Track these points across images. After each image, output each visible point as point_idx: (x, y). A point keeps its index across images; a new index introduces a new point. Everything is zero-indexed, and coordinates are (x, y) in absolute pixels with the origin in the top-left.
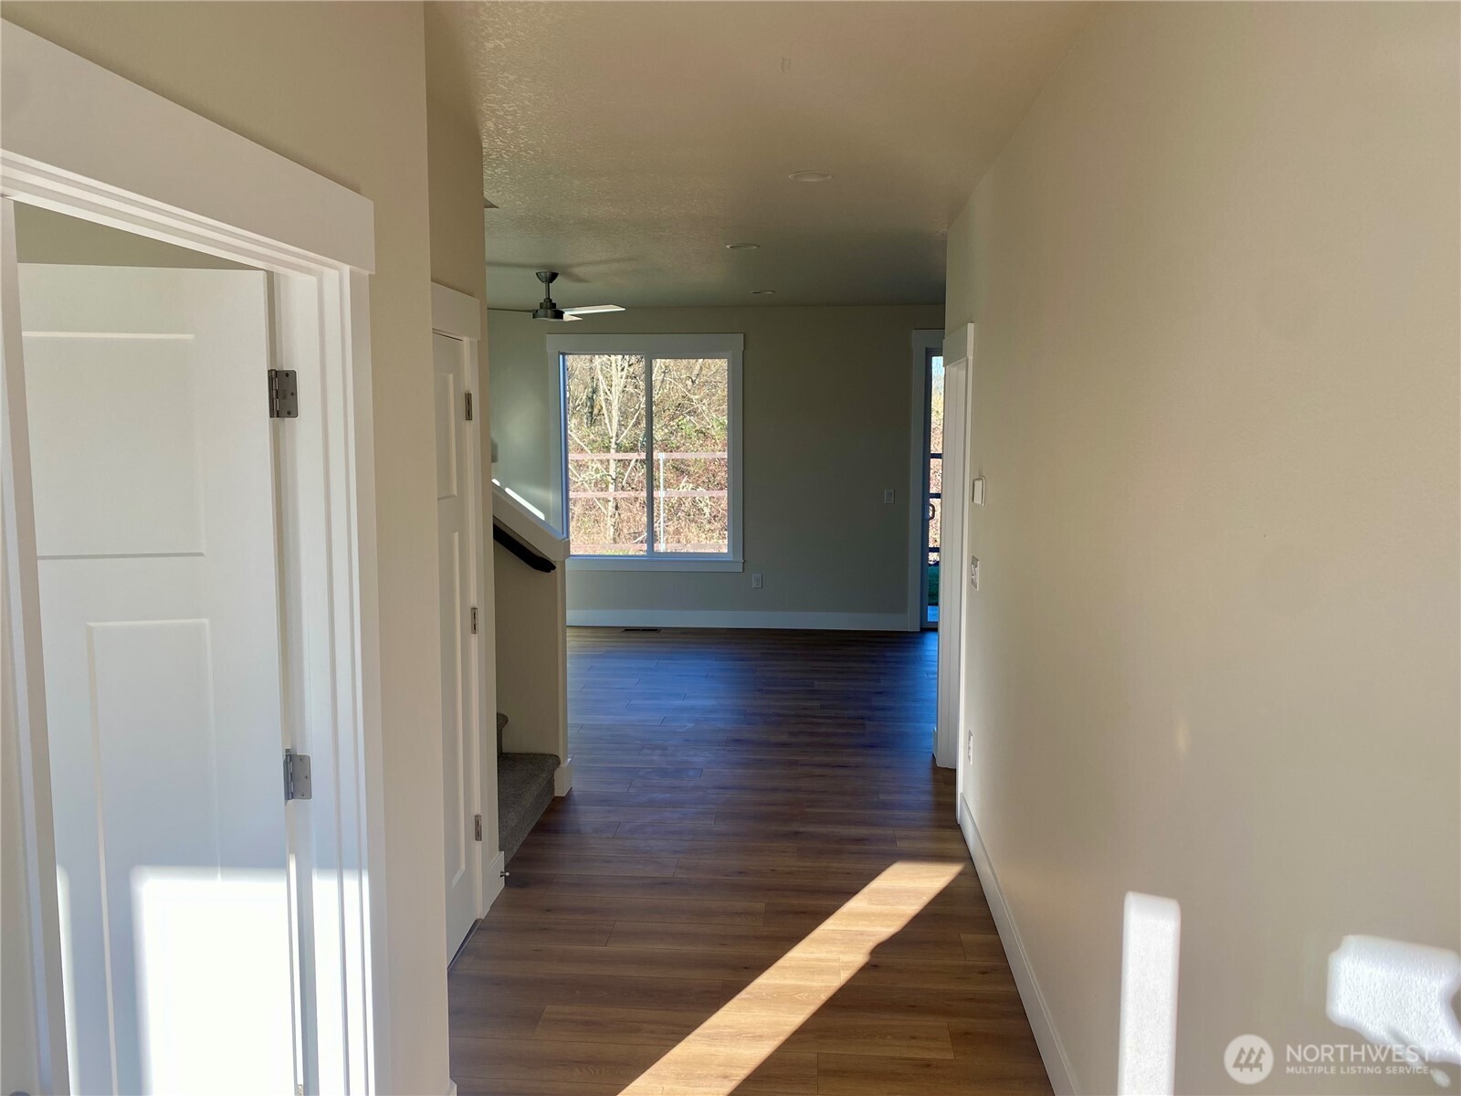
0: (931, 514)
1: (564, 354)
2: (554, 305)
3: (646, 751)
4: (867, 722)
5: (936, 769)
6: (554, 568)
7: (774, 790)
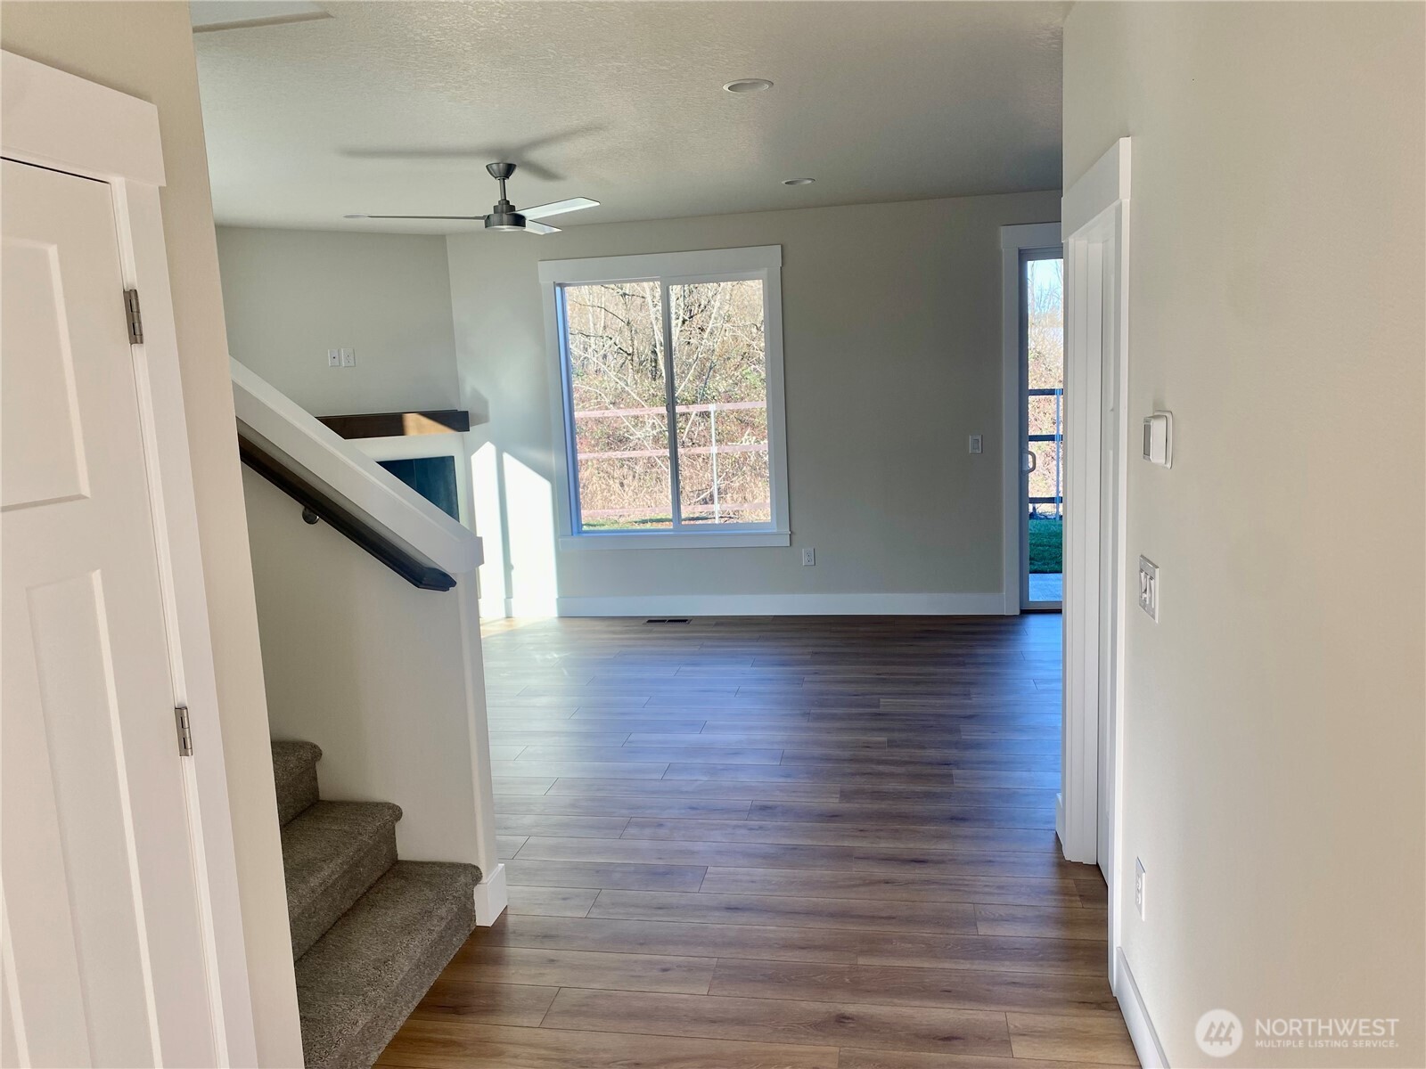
0: (1031, 465)
1: (562, 286)
2: (513, 208)
3: (632, 831)
4: (955, 772)
5: (1064, 867)
6: (453, 583)
7: (812, 913)
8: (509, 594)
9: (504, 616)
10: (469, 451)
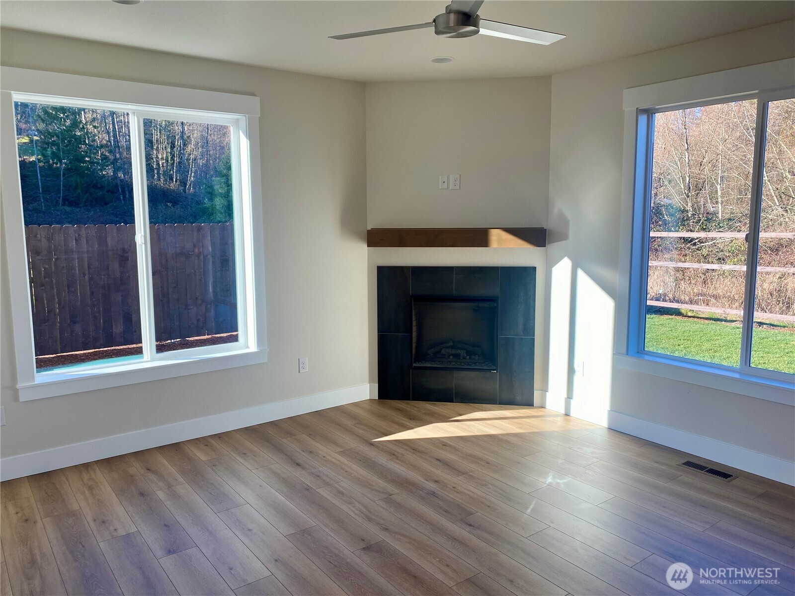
1: (650, 113)
8: (569, 396)
9: (564, 413)
10: (550, 263)
